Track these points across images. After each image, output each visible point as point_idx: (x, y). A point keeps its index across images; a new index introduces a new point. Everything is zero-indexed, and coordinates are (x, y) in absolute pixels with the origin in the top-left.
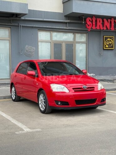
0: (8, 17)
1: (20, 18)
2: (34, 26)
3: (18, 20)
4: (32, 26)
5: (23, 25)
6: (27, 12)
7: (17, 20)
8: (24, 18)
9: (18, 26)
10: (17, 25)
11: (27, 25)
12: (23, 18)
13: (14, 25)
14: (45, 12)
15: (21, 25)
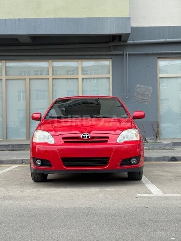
0: (108, 42)
1: (127, 41)
2: (149, 52)
3: (124, 45)
4: (146, 52)
5: (131, 53)
6: (129, 31)
7: (121, 45)
8: (133, 42)
9: (123, 55)
10: (121, 53)
11: (138, 52)
12: (130, 42)
13: (116, 53)
14: (169, 27)
15: (128, 53)
